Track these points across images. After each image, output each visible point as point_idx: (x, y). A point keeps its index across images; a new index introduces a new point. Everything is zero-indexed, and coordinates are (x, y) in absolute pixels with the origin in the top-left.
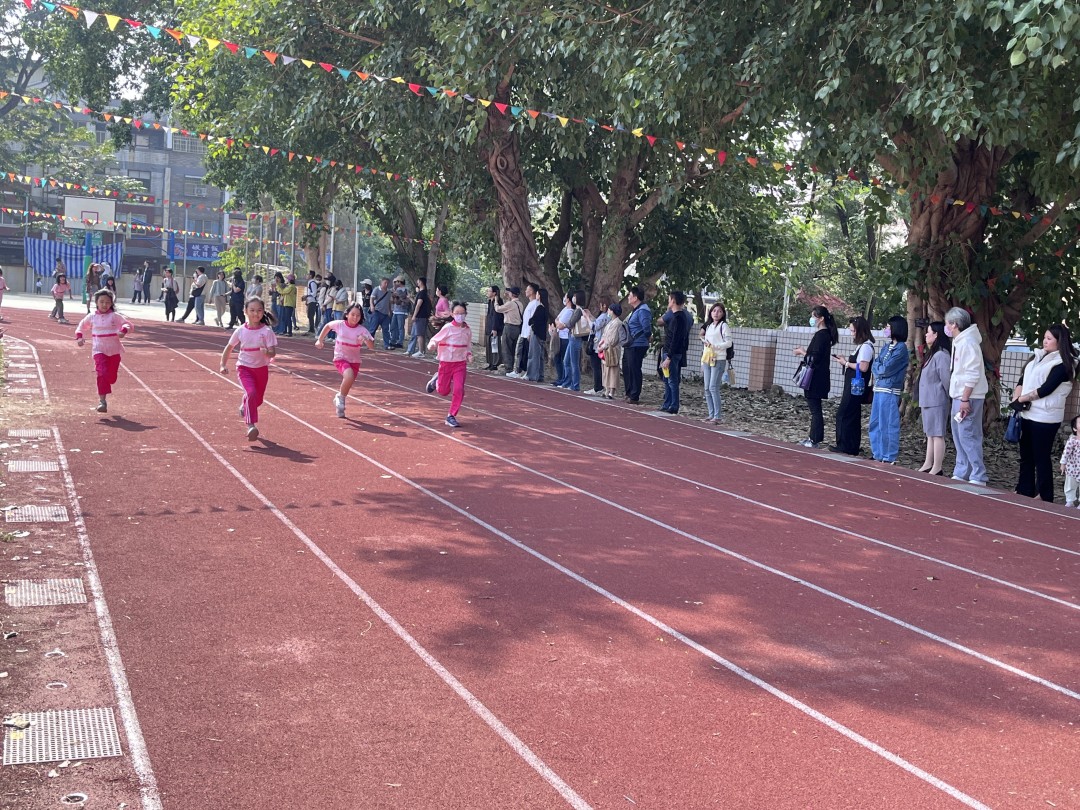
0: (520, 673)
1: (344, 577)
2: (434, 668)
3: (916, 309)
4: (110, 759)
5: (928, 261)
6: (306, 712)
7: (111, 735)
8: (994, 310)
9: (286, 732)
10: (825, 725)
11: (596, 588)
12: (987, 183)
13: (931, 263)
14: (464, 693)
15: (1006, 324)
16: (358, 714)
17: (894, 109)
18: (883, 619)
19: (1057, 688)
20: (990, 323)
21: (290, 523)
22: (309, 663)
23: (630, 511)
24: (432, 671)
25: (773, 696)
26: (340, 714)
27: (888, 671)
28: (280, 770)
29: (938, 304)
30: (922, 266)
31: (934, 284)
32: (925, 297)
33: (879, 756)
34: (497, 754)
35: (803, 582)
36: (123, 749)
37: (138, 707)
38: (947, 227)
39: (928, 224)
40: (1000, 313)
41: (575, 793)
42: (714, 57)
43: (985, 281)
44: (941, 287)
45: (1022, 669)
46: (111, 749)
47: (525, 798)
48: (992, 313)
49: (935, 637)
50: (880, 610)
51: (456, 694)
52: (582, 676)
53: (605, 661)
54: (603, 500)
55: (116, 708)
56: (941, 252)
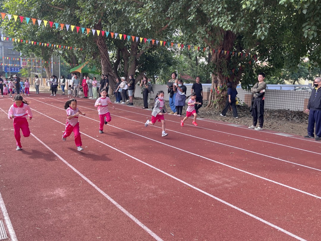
0: (129, 193)
1: (71, 166)
2: (103, 194)
3: (214, 78)
4: (4, 240)
5: (217, 66)
6: (66, 214)
7: (3, 231)
8: (234, 77)
9: (61, 222)
10: (220, 202)
11: (145, 163)
12: (231, 44)
13: (218, 66)
14: (114, 202)
15: (237, 81)
16: (83, 213)
17: (209, 24)
18: (225, 166)
19: (277, 183)
20: (233, 81)
21: (52, 150)
22: (65, 197)
23: (149, 139)
24: (103, 196)
25: (203, 193)
26: (77, 214)
27: (231, 182)
28: (61, 237)
29: (220, 77)
30: (216, 67)
31: (219, 72)
32: (216, 75)
33: (238, 210)
34: (128, 223)
35: (201, 156)
36: (8, 236)
37: (11, 219)
38: (221, 56)
39: (216, 56)
40: (235, 78)
41: (155, 234)
42: (160, 11)
43: (231, 70)
44: (221, 72)
45: (266, 178)
46: (3, 236)
47: (140, 238)
48: (233, 79)
49: (240, 170)
50: (223, 163)
51: (112, 203)
52: (147, 193)
53: (153, 187)
54: (141, 136)
55: (4, 220)
56: (220, 63)
